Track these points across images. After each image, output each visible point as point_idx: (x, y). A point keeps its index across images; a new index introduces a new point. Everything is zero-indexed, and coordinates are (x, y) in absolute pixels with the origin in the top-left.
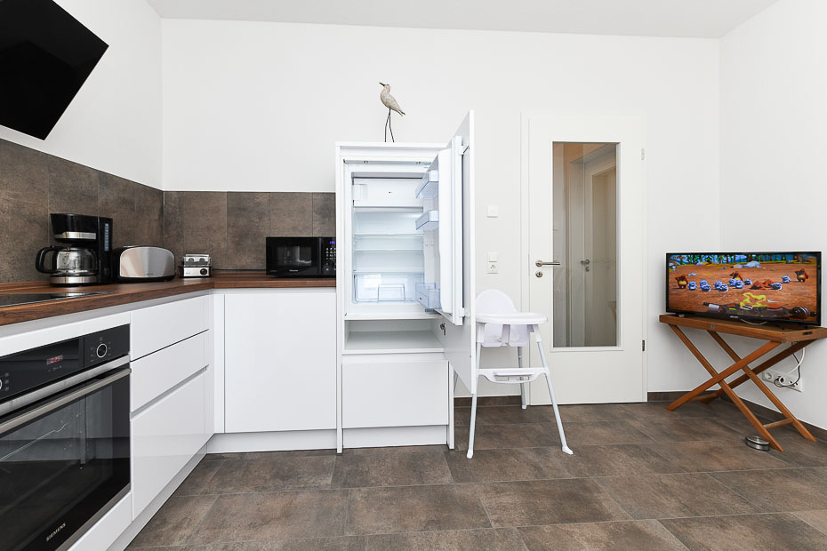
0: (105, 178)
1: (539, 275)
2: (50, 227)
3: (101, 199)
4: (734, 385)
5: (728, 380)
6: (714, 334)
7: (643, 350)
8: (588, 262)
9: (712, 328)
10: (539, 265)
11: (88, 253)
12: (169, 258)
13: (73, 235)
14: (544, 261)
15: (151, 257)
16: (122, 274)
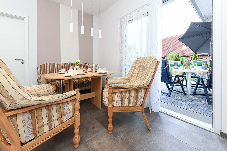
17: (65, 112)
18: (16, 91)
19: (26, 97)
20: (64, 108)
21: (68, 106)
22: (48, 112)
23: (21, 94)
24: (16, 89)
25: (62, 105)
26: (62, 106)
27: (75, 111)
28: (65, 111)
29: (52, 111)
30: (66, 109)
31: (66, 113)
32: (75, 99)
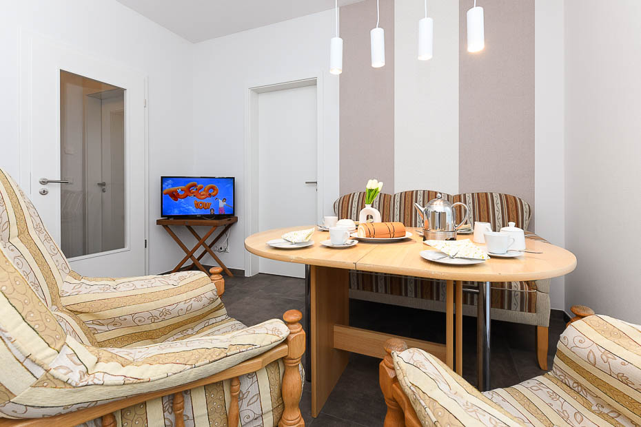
1: (44, 193)
4: (199, 259)
5: (196, 255)
6: (189, 228)
7: (146, 247)
8: (103, 184)
9: (188, 224)
10: (44, 182)
14: (49, 179)
17: (243, 415)
18: (10, 345)
19: (60, 374)
20: (237, 398)
21: (253, 390)
22: (172, 417)
23: (34, 362)
24: (10, 339)
25: (231, 386)
26: (231, 392)
27: (284, 407)
28: (242, 409)
29: (188, 412)
30: (245, 402)
31: (247, 421)
32: (283, 359)
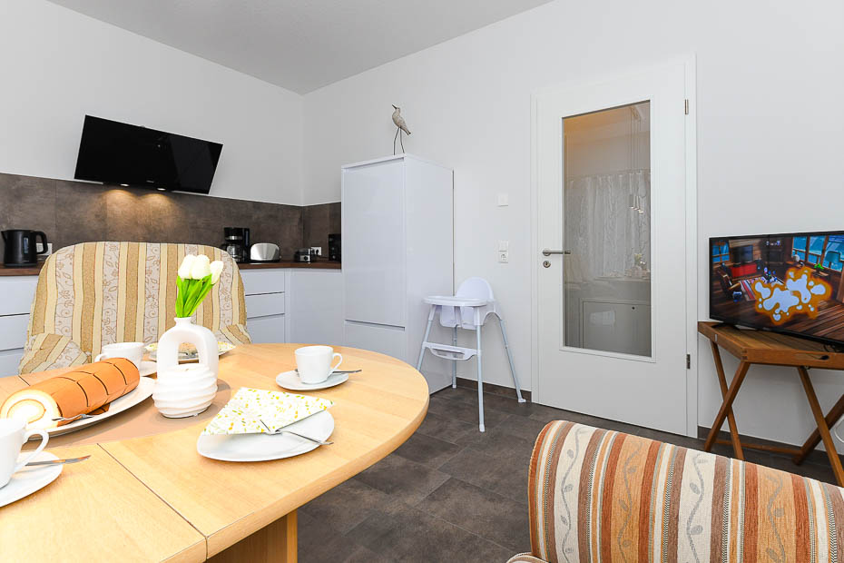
0: (257, 206)
1: (547, 265)
2: (223, 234)
3: (255, 217)
7: (689, 367)
10: (547, 253)
11: (239, 246)
12: (277, 250)
13: (233, 238)
14: (552, 250)
15: (268, 248)
16: (252, 258)
